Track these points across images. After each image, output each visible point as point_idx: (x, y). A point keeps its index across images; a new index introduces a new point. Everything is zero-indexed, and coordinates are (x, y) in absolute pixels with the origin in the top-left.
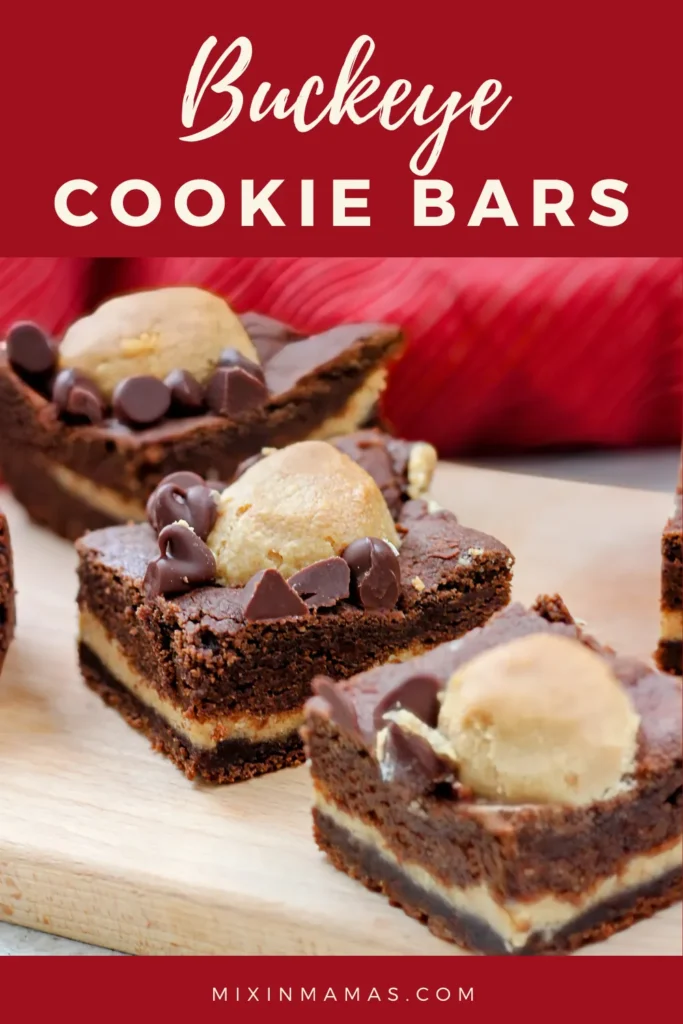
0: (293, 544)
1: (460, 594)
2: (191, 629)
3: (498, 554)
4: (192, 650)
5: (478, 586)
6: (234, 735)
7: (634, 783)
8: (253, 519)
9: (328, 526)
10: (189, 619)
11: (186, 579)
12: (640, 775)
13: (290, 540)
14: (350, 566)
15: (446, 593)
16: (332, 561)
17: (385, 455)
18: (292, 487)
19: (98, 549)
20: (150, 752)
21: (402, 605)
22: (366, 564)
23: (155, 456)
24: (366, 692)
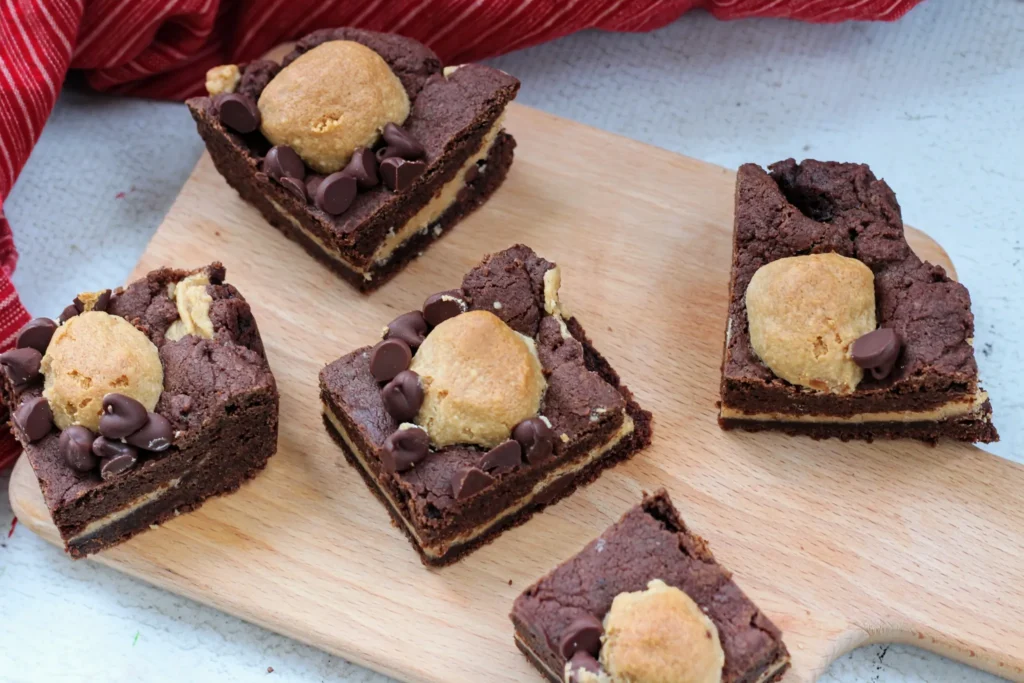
0: (482, 426)
1: (592, 434)
2: (421, 503)
3: (616, 408)
4: (424, 519)
5: (604, 425)
8: (451, 405)
9: (503, 415)
10: (419, 495)
11: (412, 464)
13: (478, 422)
14: (520, 444)
15: (582, 438)
16: (508, 444)
17: (525, 275)
18: (474, 373)
19: (339, 393)
20: (390, 526)
21: (555, 452)
22: (531, 442)
23: (353, 242)
24: (549, 599)
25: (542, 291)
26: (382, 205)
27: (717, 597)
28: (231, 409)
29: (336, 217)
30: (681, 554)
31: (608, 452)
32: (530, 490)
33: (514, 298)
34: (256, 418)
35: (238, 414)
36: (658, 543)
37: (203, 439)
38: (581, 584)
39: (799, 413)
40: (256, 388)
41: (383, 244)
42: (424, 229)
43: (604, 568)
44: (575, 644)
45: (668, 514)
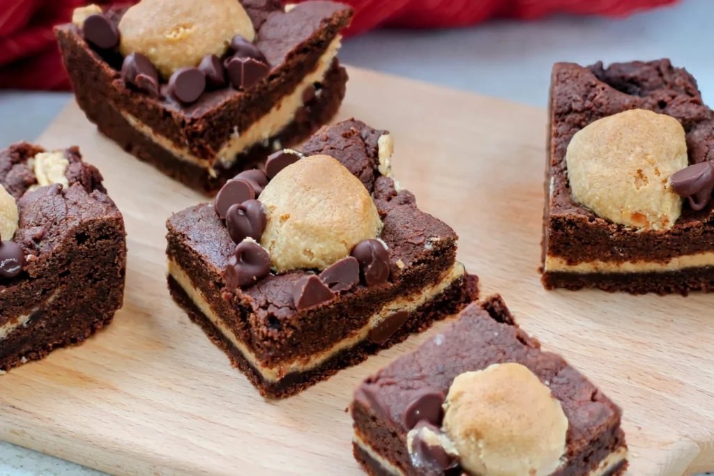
0: (321, 246)
1: (425, 266)
2: (262, 314)
3: (449, 238)
4: (264, 329)
5: (437, 258)
6: (290, 371)
7: (566, 459)
8: (292, 227)
9: (342, 233)
10: (260, 307)
11: (255, 278)
12: (570, 454)
13: (318, 242)
14: (359, 261)
15: (418, 267)
16: (347, 260)
17: (360, 140)
18: (314, 200)
19: (185, 233)
20: (230, 367)
21: (391, 279)
22: (369, 260)
23: (200, 127)
24: (389, 384)
25: (376, 155)
26: (228, 99)
27: (555, 379)
28: (81, 236)
29: (186, 106)
30: (519, 343)
31: (439, 295)
32: (366, 322)
33: (351, 158)
34: (105, 255)
35: (88, 246)
36: (496, 334)
37: (53, 269)
38: (421, 370)
39: (619, 260)
40: (106, 217)
41: (227, 144)
42: (264, 140)
43: (443, 356)
44: (418, 412)
45: (503, 316)
